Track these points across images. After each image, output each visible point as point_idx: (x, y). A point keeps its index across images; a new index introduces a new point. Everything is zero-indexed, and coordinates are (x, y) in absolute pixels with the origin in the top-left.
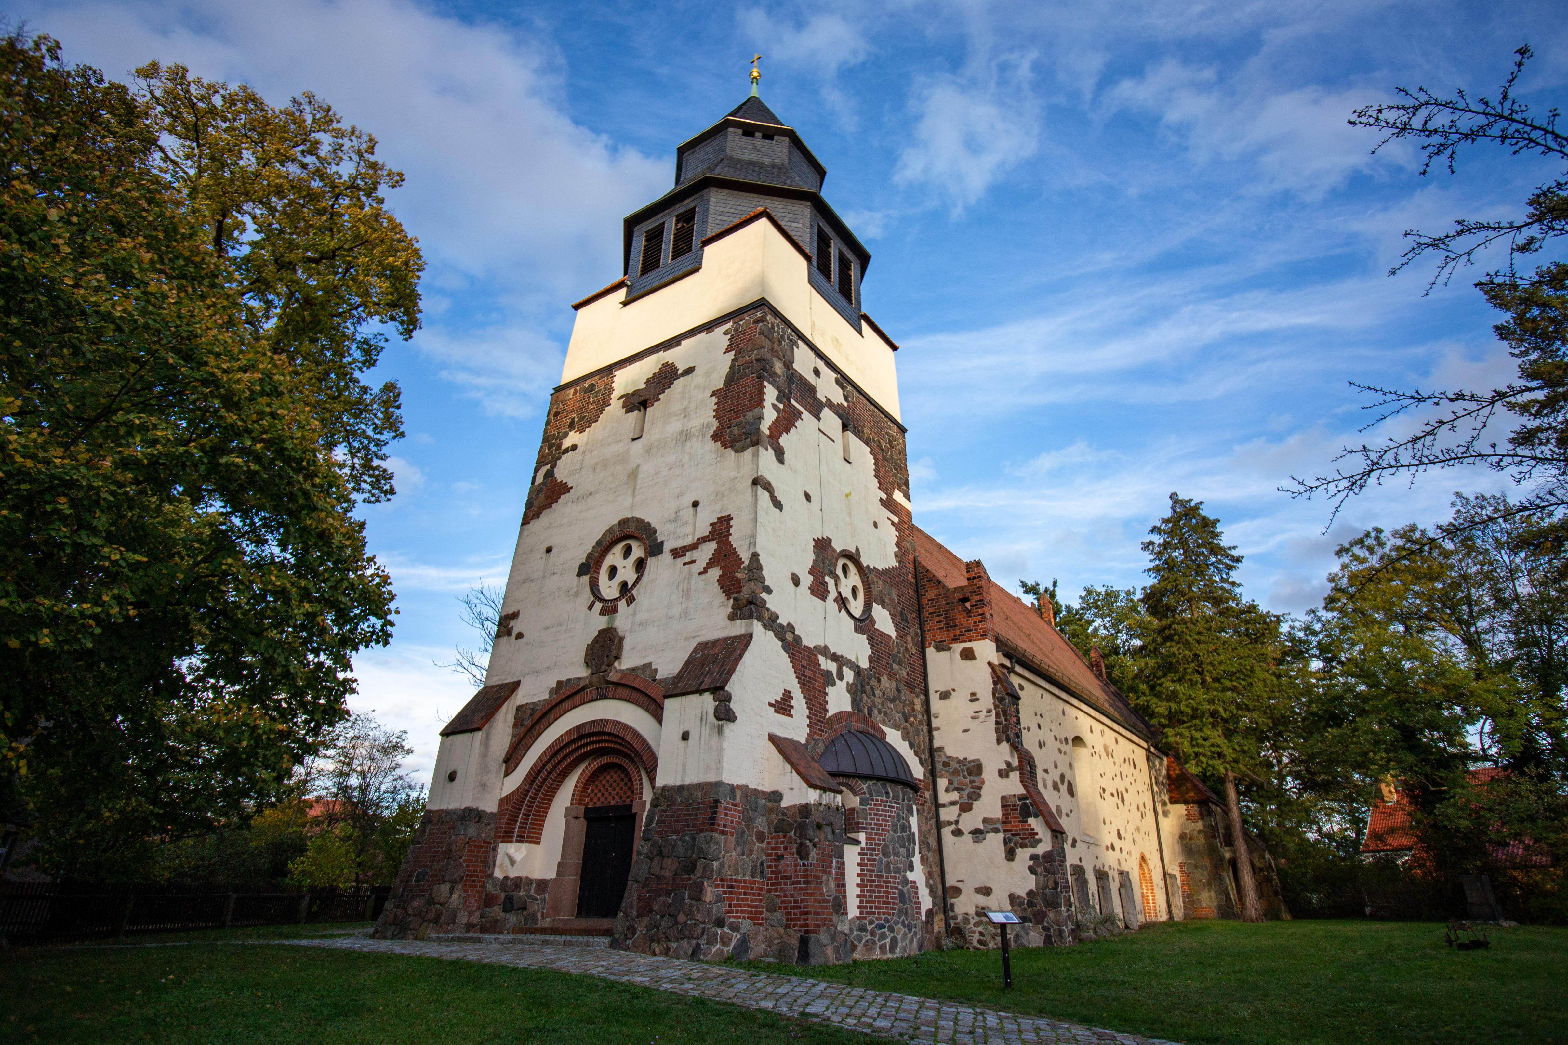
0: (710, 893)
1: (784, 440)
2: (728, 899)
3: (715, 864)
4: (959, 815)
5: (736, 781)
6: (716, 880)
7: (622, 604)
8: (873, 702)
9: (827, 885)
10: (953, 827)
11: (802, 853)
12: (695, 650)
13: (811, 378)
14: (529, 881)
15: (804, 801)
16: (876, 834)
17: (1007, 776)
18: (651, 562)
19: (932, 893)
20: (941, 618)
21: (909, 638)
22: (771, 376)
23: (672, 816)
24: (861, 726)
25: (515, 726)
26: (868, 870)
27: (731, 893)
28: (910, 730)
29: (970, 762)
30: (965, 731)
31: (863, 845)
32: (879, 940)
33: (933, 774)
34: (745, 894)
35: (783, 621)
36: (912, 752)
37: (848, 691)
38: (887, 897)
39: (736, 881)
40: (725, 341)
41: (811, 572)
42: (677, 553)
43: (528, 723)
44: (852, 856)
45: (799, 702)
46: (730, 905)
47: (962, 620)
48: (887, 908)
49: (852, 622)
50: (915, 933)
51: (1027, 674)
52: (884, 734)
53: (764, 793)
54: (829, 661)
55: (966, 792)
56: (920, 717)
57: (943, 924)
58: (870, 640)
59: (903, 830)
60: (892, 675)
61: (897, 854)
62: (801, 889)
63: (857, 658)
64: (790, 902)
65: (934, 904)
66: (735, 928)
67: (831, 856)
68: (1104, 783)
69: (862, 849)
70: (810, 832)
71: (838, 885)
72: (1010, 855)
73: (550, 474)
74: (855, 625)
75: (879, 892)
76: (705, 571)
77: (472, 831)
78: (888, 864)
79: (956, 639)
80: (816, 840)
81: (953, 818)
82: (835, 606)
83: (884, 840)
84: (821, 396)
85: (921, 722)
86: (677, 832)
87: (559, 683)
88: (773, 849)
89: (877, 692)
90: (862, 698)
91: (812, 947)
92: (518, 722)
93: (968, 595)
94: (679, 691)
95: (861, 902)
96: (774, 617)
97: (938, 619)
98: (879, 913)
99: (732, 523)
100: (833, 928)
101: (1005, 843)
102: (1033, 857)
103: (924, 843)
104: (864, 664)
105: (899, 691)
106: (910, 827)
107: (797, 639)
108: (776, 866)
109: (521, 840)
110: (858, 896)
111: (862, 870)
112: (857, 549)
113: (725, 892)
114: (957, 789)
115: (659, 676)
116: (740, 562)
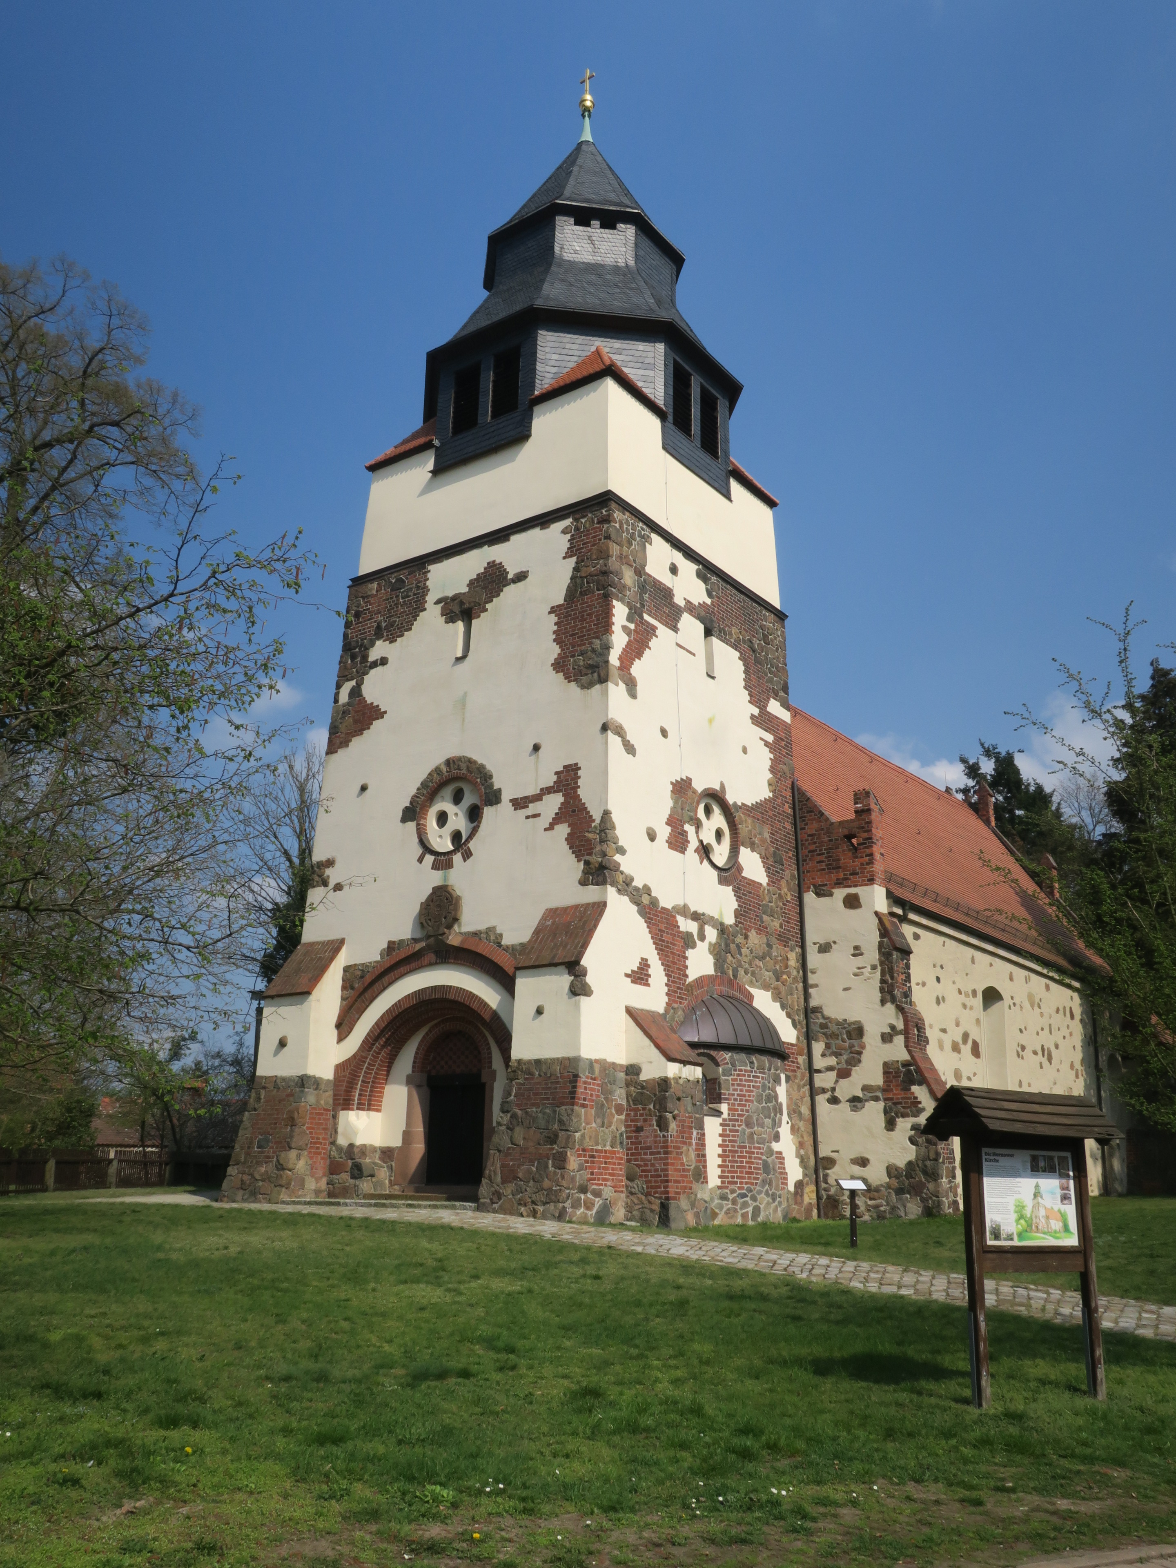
0: (573, 1162)
1: (637, 669)
2: (590, 1168)
3: (577, 1135)
4: (837, 1081)
5: (593, 1056)
6: (578, 1150)
7: (457, 858)
8: (739, 961)
9: (687, 1155)
10: (828, 1095)
11: (663, 1125)
12: (544, 918)
13: (666, 578)
14: (375, 1148)
15: (663, 1075)
16: (739, 1105)
17: (891, 1041)
18: (488, 812)
19: (803, 1163)
20: (823, 858)
21: (783, 883)
22: (620, 591)
23: (530, 1090)
24: (725, 989)
25: (344, 988)
26: (730, 1141)
27: (593, 1162)
28: (783, 989)
29: (850, 1024)
30: (846, 989)
31: (725, 1115)
32: (741, 1209)
33: (809, 1036)
34: (606, 1163)
35: (638, 883)
36: (784, 1013)
37: (711, 953)
38: (750, 1168)
39: (597, 1151)
40: (564, 542)
41: (669, 822)
42: (519, 804)
43: (359, 986)
44: (712, 1127)
45: (657, 973)
46: (592, 1174)
47: (846, 859)
48: (749, 1178)
49: (714, 874)
50: (780, 1203)
51: (924, 921)
52: (751, 997)
53: (621, 1066)
54: (689, 922)
55: (845, 1057)
56: (794, 973)
57: (814, 1196)
58: (737, 892)
59: (769, 1100)
60: (762, 929)
61: (762, 1125)
62: (661, 1159)
63: (721, 914)
64: (650, 1171)
65: (805, 1175)
66: (597, 1194)
67: (691, 1128)
68: (1023, 1039)
69: (724, 1120)
70: (670, 1105)
71: (698, 1155)
72: (890, 1125)
73: (356, 692)
74: (720, 877)
75: (742, 1162)
76: (551, 827)
77: (310, 1097)
78: (752, 1134)
79: (839, 884)
80: (676, 1112)
81: (828, 1085)
82: (696, 857)
83: (747, 1111)
84: (679, 601)
85: (795, 980)
86: (537, 1105)
87: (391, 943)
88: (632, 1121)
89: (744, 951)
90: (726, 958)
91: (673, 1213)
92: (347, 984)
93: (855, 830)
94: (531, 963)
95: (723, 1172)
96: (628, 881)
97: (819, 858)
98: (741, 1183)
99: (580, 773)
100: (693, 1196)
101: (886, 1112)
102: (914, 1127)
103: (794, 1112)
104: (729, 919)
105: (769, 946)
106: (776, 1097)
107: (654, 902)
108: (636, 1137)
109: (361, 1107)
110: (719, 1166)
111: (724, 1141)
112: (722, 786)
113: (587, 1162)
114: (837, 1054)
115: (504, 942)
116: (591, 819)
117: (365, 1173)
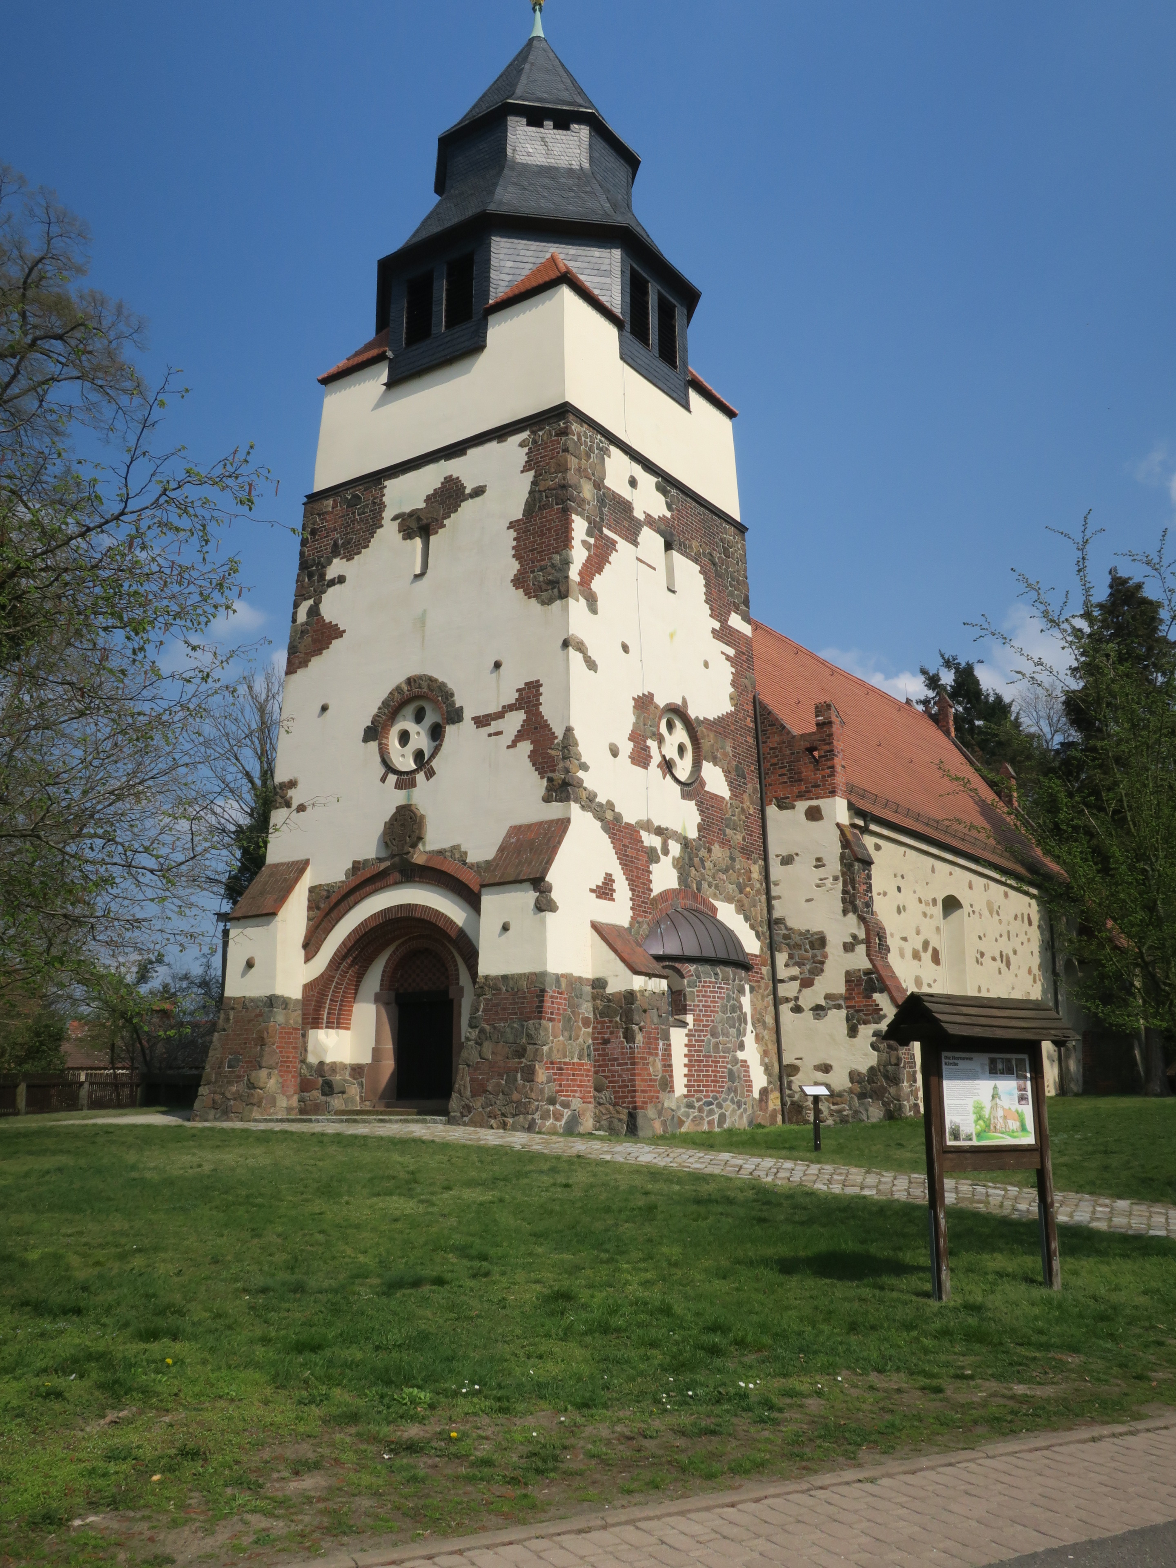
0: (542, 1075)
1: (598, 584)
2: (558, 1080)
3: (545, 1048)
4: (800, 991)
5: (560, 971)
6: (546, 1062)
7: (420, 777)
8: (702, 875)
9: (653, 1065)
10: (791, 1004)
11: (629, 1037)
12: (509, 835)
13: (625, 492)
14: (345, 1066)
15: (629, 988)
16: (704, 1016)
17: (853, 950)
18: (450, 731)
19: (768, 1070)
20: (785, 771)
21: (746, 797)
22: (579, 505)
23: (497, 1005)
24: (689, 903)
25: (310, 908)
26: (695, 1051)
27: (561, 1074)
28: (746, 901)
29: (812, 935)
30: (808, 900)
31: (691, 1026)
32: (707, 1116)
33: (772, 947)
34: (574, 1075)
35: (601, 799)
36: (748, 925)
37: (674, 867)
38: (716, 1076)
39: (565, 1063)
40: (521, 456)
41: (631, 738)
42: (481, 721)
43: (324, 907)
44: (678, 1038)
45: (622, 887)
46: (560, 1086)
47: (808, 772)
48: (715, 1086)
49: (677, 788)
50: (745, 1110)
51: (885, 832)
52: (714, 910)
53: (587, 980)
54: (653, 836)
55: (808, 967)
56: (758, 885)
57: (778, 1102)
58: (700, 806)
59: (733, 1010)
60: (725, 843)
61: (726, 1035)
62: (628, 1070)
63: (684, 828)
64: (617, 1082)
65: (769, 1082)
66: (566, 1105)
67: (657, 1039)
68: (982, 946)
69: (690, 1030)
70: (636, 1018)
71: (665, 1066)
72: (853, 1032)
73: (314, 612)
74: (682, 792)
75: (707, 1071)
76: (513, 745)
77: (279, 1017)
78: (717, 1045)
79: (801, 796)
80: (642, 1024)
81: (792, 994)
82: (659, 772)
83: (713, 1021)
84: (639, 514)
85: (758, 892)
86: (506, 1020)
87: (356, 863)
88: (599, 1033)
89: (708, 864)
90: (690, 872)
91: (640, 1121)
92: (313, 905)
93: (817, 743)
94: (497, 880)
95: (689, 1081)
96: (592, 797)
97: (781, 771)
98: (707, 1091)
99: (542, 690)
100: (660, 1105)
101: (848, 1019)
102: (876, 1034)
103: (758, 1021)
104: (693, 834)
105: (732, 859)
106: (741, 1007)
107: (618, 817)
108: (604, 1049)
109: (330, 1025)
110: (685, 1075)
111: (689, 1051)
112: (684, 701)
113: (555, 1074)
114: (799, 964)
115: (470, 859)
116: (553, 736)
117: (336, 1091)
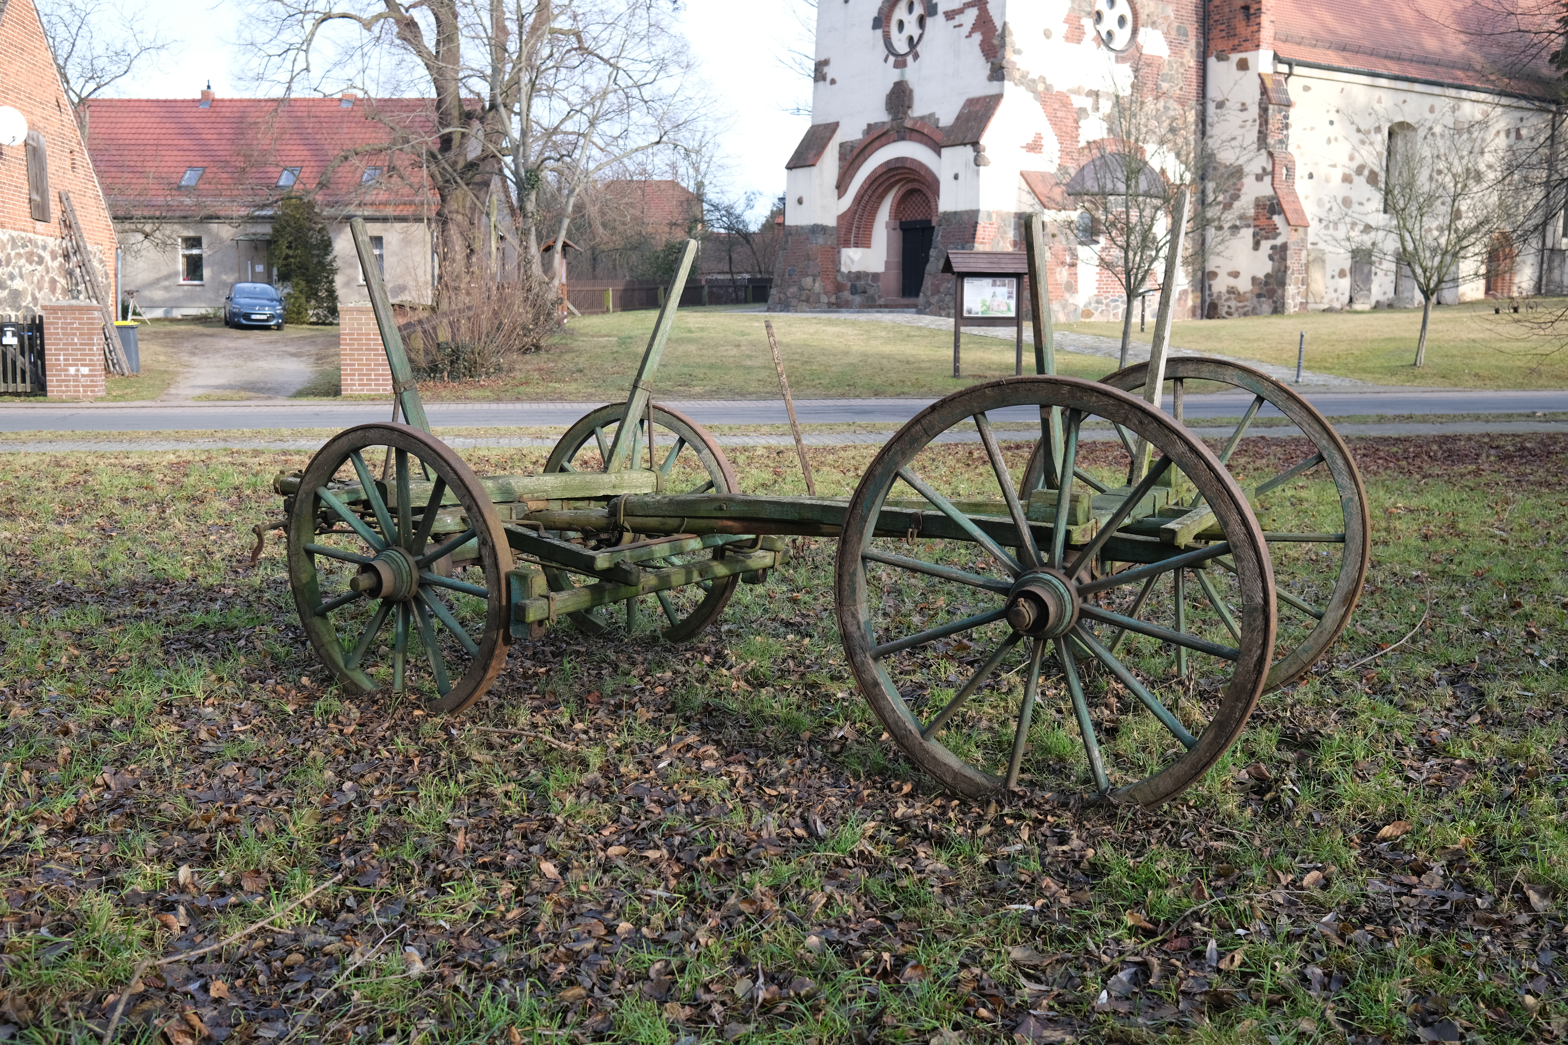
4: (1222, 213)
5: (993, 208)
7: (910, 59)
8: (1133, 124)
9: (1060, 274)
10: (1216, 223)
12: (964, 106)
14: (867, 274)
17: (1262, 180)
18: (929, 21)
19: (1190, 276)
20: (1224, 27)
21: (1186, 53)
23: (949, 233)
24: (1118, 148)
25: (840, 159)
26: (1105, 263)
28: (1179, 142)
29: (1233, 167)
30: (1232, 139)
31: (1102, 245)
32: (1113, 310)
33: (1203, 178)
35: (1034, 75)
37: (1104, 121)
41: (1066, 21)
42: (950, 15)
43: (849, 158)
45: (1051, 142)
47: (1241, 27)
49: (1112, 56)
51: (1317, 74)
52: (1142, 152)
53: (1016, 214)
54: (1084, 99)
55: (1229, 193)
56: (1193, 127)
57: (1198, 300)
58: (1135, 67)
60: (1159, 96)
63: (1117, 88)
65: (1194, 284)
67: (1064, 255)
68: (1441, 165)
69: (1101, 249)
71: (1071, 275)
72: (1256, 246)
74: (1117, 58)
75: (1115, 277)
76: (970, 35)
77: (821, 241)
79: (1234, 49)
80: (1052, 246)
81: (1217, 215)
82: (1093, 45)
85: (1193, 133)
86: (954, 243)
87: (869, 125)
89: (1139, 115)
90: (1120, 123)
92: (842, 157)
93: (1249, 3)
94: (953, 140)
95: (1099, 284)
96: (1025, 75)
97: (1221, 27)
98: (1114, 292)
100: (1064, 302)
101: (1255, 235)
104: (1126, 91)
105: (1167, 108)
107: (1048, 88)
109: (857, 245)
110: (1097, 281)
111: (1100, 263)
114: (1222, 191)
115: (941, 125)
116: (994, 28)
117: (860, 291)
